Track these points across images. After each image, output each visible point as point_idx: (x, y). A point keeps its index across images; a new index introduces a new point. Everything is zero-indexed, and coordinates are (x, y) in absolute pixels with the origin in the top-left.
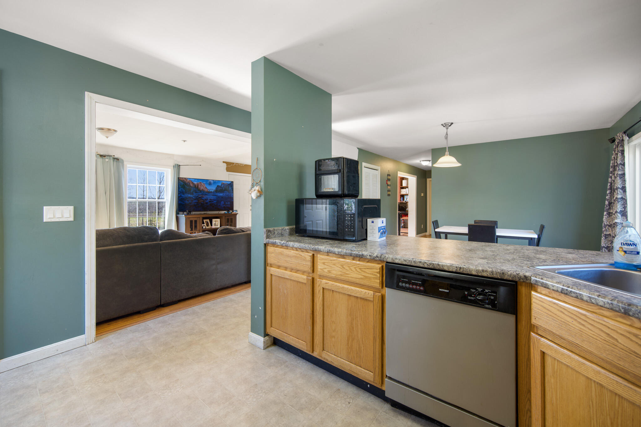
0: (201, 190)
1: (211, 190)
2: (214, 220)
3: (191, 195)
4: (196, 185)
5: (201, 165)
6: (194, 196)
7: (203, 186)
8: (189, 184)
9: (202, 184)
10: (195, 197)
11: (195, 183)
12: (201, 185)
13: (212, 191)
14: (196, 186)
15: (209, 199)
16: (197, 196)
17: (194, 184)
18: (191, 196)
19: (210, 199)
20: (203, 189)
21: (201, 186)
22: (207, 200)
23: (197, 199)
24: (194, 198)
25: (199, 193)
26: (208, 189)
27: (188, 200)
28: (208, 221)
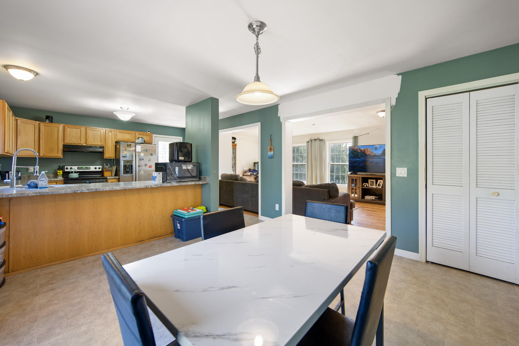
0: (367, 155)
1: (377, 154)
2: (379, 181)
3: (358, 159)
4: (363, 151)
5: (368, 134)
6: (361, 160)
7: (369, 151)
8: (357, 150)
9: (369, 149)
10: (362, 160)
11: (362, 149)
12: (367, 150)
13: (378, 155)
14: (363, 152)
15: (375, 162)
16: (363, 159)
17: (361, 150)
18: (359, 160)
19: (376, 162)
20: (369, 154)
21: (367, 152)
22: (373, 162)
23: (364, 162)
24: (361, 161)
25: (365, 157)
26: (374, 154)
27: (356, 163)
28: (374, 181)
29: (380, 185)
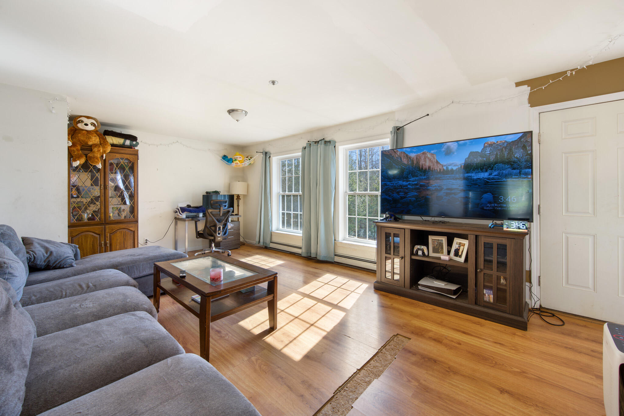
0: (426, 169)
1: (450, 168)
2: (457, 241)
3: (404, 181)
4: (415, 159)
5: (428, 115)
6: (409, 184)
7: (430, 160)
8: (399, 160)
9: (429, 156)
10: (413, 185)
11: (413, 155)
12: (425, 158)
13: (455, 168)
14: (415, 162)
15: (445, 188)
16: (416, 182)
17: (410, 158)
18: (405, 183)
19: (447, 189)
20: (429, 167)
21: (425, 161)
22: (441, 189)
23: (418, 189)
24: (409, 186)
25: (421, 175)
26: (442, 166)
27: (398, 193)
28: (444, 240)
29: (460, 253)
